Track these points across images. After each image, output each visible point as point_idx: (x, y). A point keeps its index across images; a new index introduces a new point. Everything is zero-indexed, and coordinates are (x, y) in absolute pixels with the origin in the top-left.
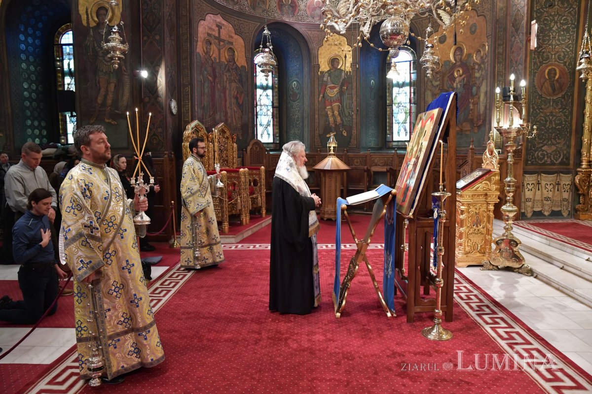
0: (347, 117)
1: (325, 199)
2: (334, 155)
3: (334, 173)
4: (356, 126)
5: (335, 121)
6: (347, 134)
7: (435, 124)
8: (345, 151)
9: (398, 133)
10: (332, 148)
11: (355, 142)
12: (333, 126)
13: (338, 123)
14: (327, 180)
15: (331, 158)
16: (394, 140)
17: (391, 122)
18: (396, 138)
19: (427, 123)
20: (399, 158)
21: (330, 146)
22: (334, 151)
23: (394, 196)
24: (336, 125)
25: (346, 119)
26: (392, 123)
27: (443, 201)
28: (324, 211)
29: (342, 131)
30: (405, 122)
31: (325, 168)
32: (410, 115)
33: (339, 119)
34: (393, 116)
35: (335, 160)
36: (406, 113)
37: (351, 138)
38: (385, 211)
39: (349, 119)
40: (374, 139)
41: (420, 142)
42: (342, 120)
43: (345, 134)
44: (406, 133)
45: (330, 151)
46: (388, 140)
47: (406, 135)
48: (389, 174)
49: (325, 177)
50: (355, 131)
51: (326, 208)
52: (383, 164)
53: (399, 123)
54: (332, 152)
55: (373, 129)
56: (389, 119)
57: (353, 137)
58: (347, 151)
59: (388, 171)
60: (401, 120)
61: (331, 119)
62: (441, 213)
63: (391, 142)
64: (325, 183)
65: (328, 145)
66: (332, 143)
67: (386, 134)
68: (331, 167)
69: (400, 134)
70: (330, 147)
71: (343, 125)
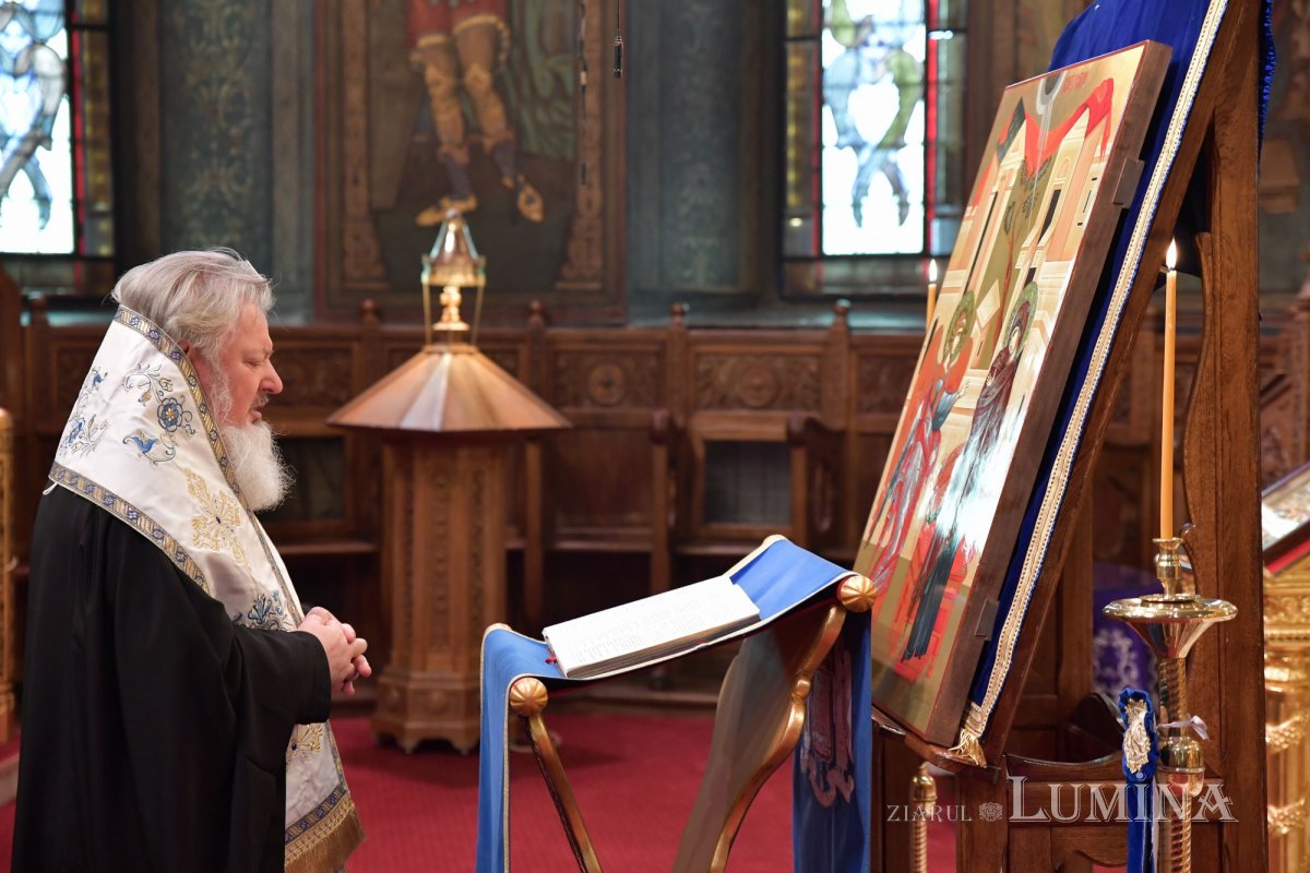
0: (547, 103)
1: (410, 616)
2: (463, 337)
3: (463, 453)
4: (603, 160)
5: (471, 128)
6: (546, 210)
7: (1119, 148)
8: (531, 312)
9: (857, 206)
10: (452, 296)
11: (597, 262)
12: (461, 157)
13: (488, 143)
14: (423, 497)
15: (447, 359)
16: (831, 247)
17: (813, 139)
18: (841, 236)
19: (1065, 144)
20: (863, 357)
21: (439, 279)
22: (465, 313)
23: (859, 618)
24: (475, 151)
25: (541, 116)
26: (819, 147)
27: (1183, 653)
28: (403, 692)
29: (513, 194)
30: (894, 141)
31: (412, 422)
32: (926, 97)
33: (493, 117)
34: (821, 102)
35: (469, 371)
36: (902, 85)
37: (567, 233)
38: (796, 717)
39: (556, 118)
40: (709, 242)
41: (1022, 266)
42: (512, 119)
43: (534, 212)
44: (904, 205)
45: (438, 311)
46: (792, 247)
47: (902, 218)
48: (799, 458)
49: (408, 476)
50: (596, 195)
51: (416, 675)
52: (766, 395)
53: (858, 147)
54: (453, 322)
55: (701, 183)
56: (802, 119)
57: (580, 225)
58: (544, 313)
59: (793, 440)
61: (447, 117)
62: (1174, 732)
63: (806, 260)
64: (409, 512)
65: (425, 278)
66: (452, 262)
67: (780, 213)
68: (445, 416)
69: (864, 211)
70: (437, 290)
71: (522, 157)
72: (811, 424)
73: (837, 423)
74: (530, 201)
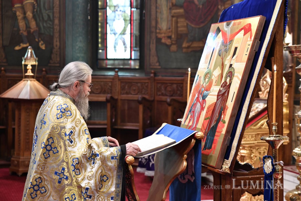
0: (46, 21)
1: (20, 143)
2: (32, 77)
3: (34, 104)
4: (60, 35)
5: (28, 27)
6: (46, 47)
7: (255, 38)
8: (43, 71)
9: (115, 47)
10: (29, 67)
11: (58, 59)
12: (25, 34)
13: (32, 31)
14: (23, 115)
15: (29, 82)
16: (108, 57)
17: (105, 32)
18: (112, 54)
19: (236, 37)
21: (26, 63)
22: (33, 71)
24: (29, 32)
25: (45, 25)
26: (106, 34)
27: (278, 148)
28: (18, 162)
29: (38, 43)
30: (123, 33)
31: (21, 96)
32: (131, 23)
33: (33, 24)
34: (107, 23)
35: (34, 85)
36: (125, 20)
37: (51, 52)
39: (48, 25)
40: (82, 55)
41: (227, 63)
42: (37, 25)
43: (43, 47)
44: (125, 47)
45: (26, 71)
46: (100, 57)
47: (125, 51)
49: (20, 110)
50: (58, 44)
51: (21, 157)
53: (115, 34)
54: (30, 73)
55: (81, 41)
56: (102, 27)
57: (54, 51)
58: (46, 71)
60: (119, 30)
61: (22, 24)
62: (276, 164)
63: (103, 60)
64: (20, 119)
65: (23, 63)
66: (30, 59)
67: (97, 49)
68: (30, 96)
69: (117, 48)
70: (26, 66)
71: (40, 34)
72: (112, 98)
73: (116, 97)
74: (42, 45)
